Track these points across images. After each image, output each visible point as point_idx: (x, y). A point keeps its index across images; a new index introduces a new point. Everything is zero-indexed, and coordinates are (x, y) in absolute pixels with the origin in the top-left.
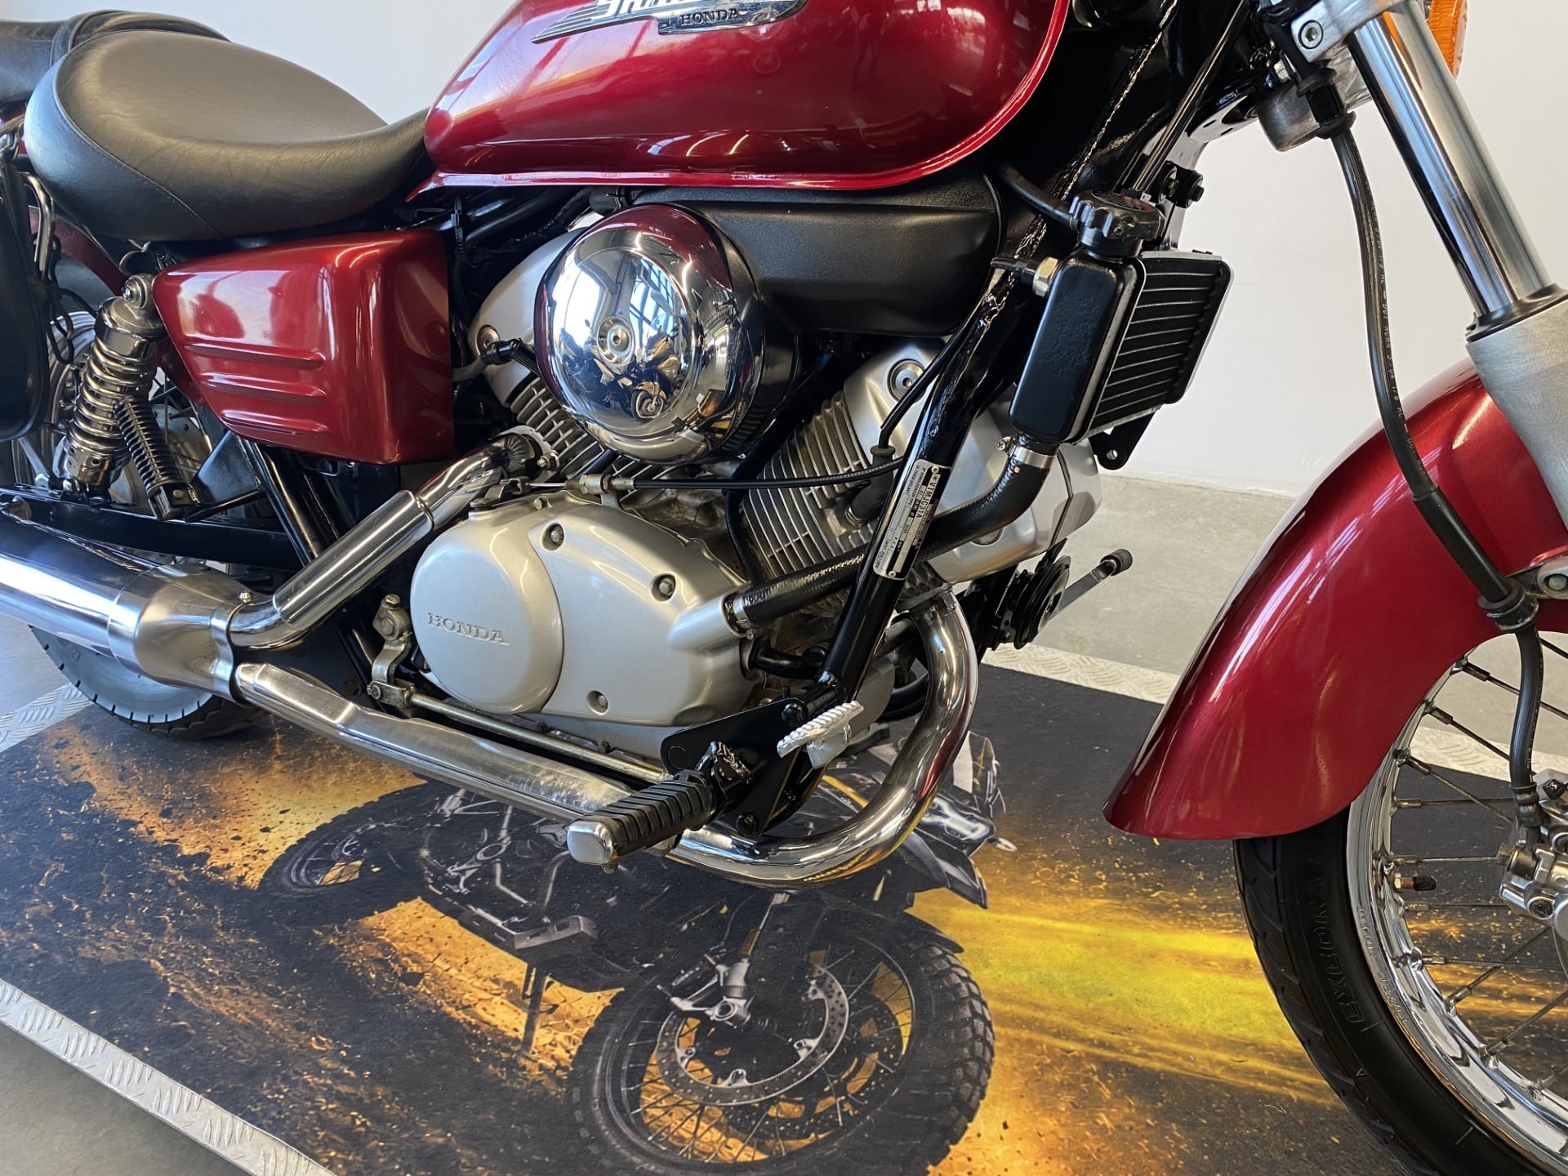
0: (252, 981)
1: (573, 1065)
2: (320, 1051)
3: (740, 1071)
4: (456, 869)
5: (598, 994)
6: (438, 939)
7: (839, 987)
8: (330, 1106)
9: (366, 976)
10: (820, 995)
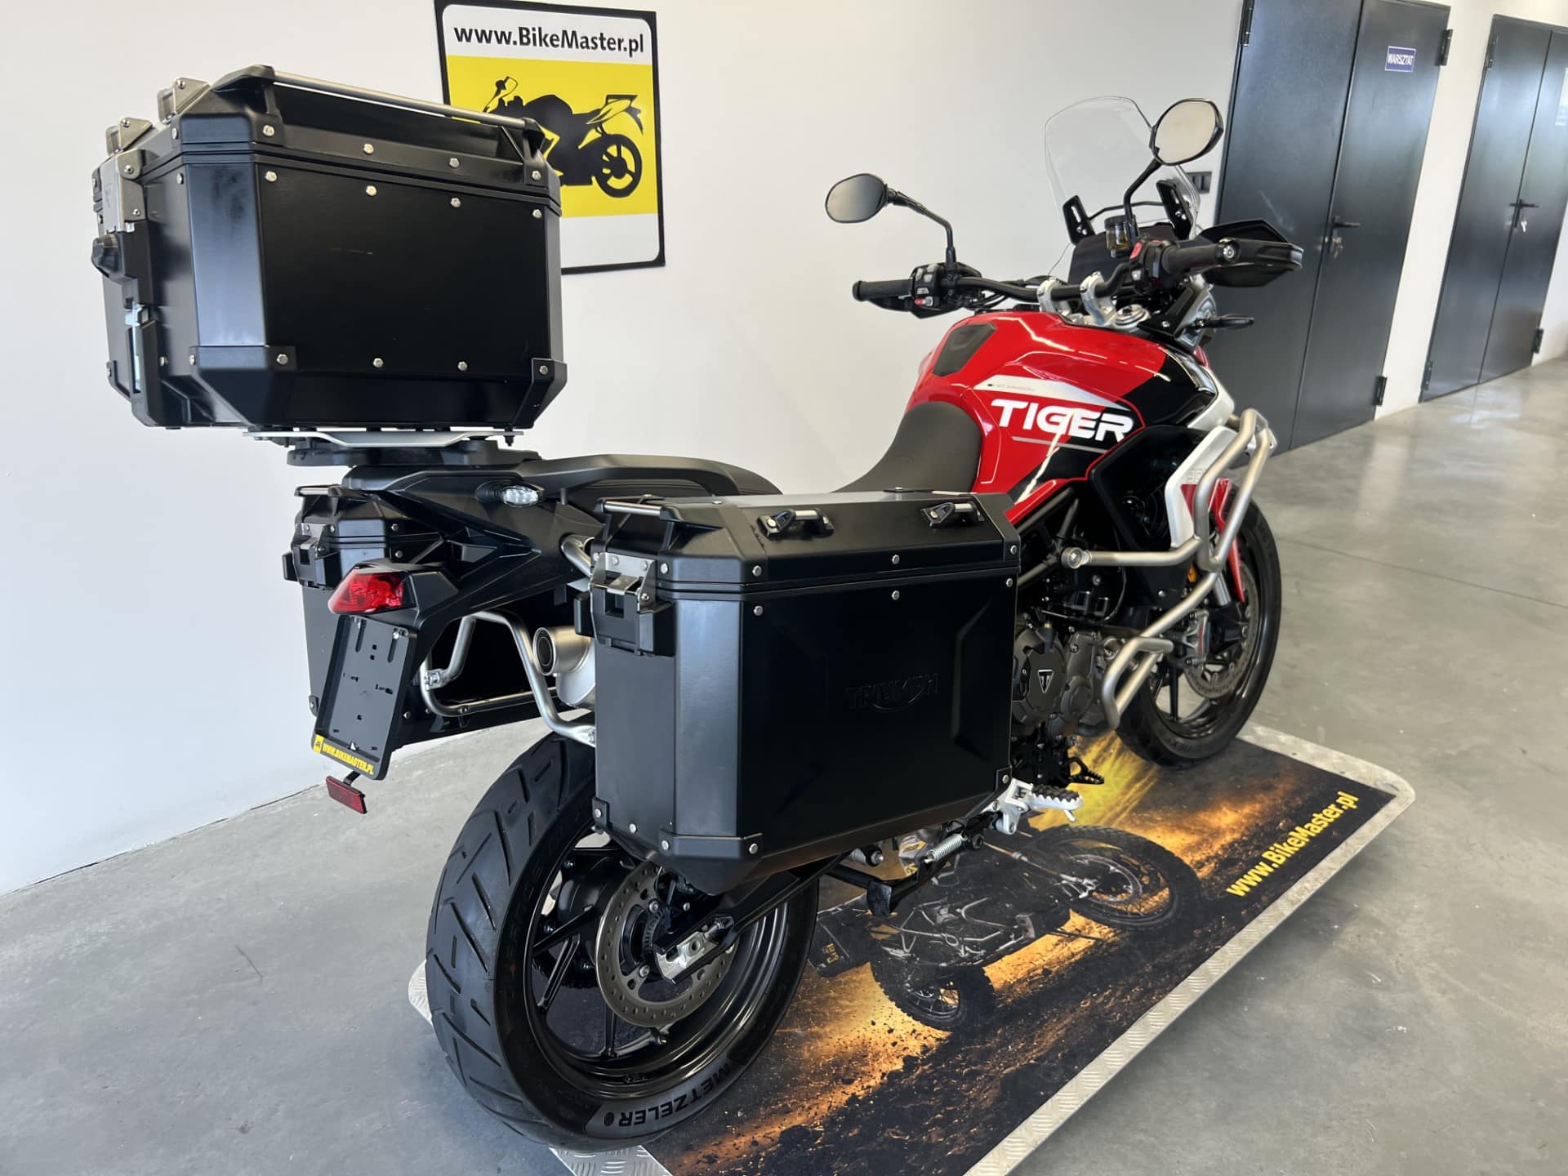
0: (1032, 1030)
1: (1113, 928)
2: (1092, 1003)
3: (1124, 886)
4: (963, 953)
5: (1071, 917)
6: (1021, 961)
7: (1083, 856)
8: (1128, 997)
9: (1041, 988)
10: (1086, 861)
